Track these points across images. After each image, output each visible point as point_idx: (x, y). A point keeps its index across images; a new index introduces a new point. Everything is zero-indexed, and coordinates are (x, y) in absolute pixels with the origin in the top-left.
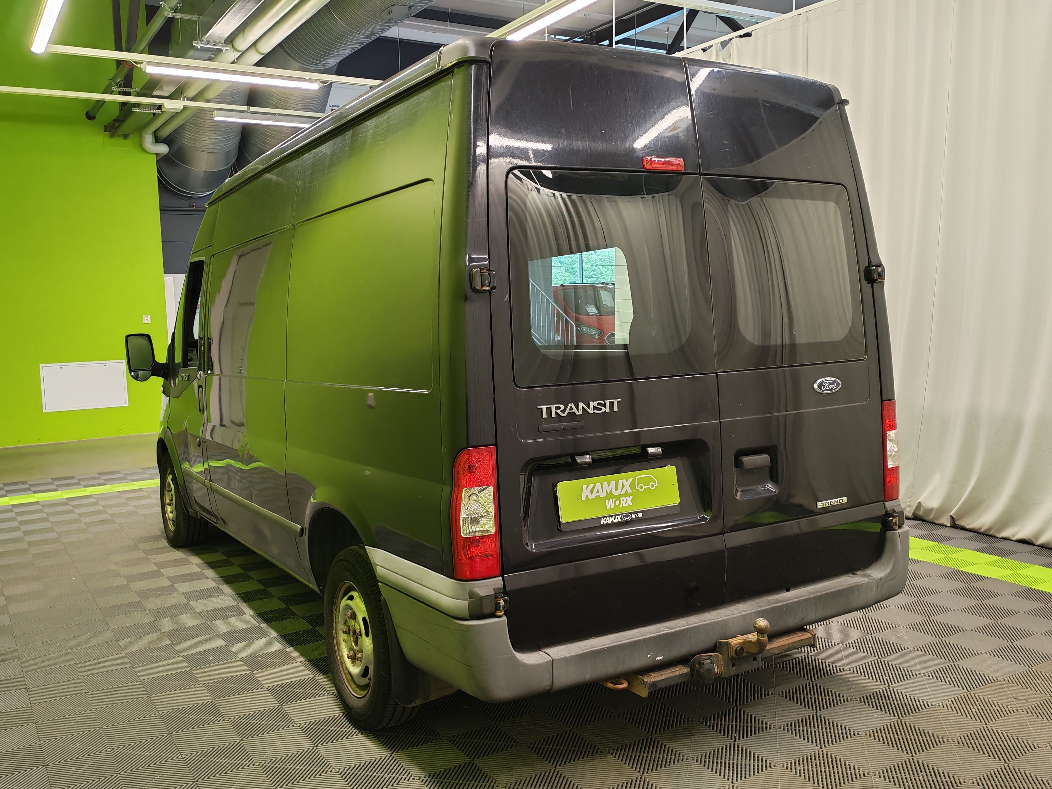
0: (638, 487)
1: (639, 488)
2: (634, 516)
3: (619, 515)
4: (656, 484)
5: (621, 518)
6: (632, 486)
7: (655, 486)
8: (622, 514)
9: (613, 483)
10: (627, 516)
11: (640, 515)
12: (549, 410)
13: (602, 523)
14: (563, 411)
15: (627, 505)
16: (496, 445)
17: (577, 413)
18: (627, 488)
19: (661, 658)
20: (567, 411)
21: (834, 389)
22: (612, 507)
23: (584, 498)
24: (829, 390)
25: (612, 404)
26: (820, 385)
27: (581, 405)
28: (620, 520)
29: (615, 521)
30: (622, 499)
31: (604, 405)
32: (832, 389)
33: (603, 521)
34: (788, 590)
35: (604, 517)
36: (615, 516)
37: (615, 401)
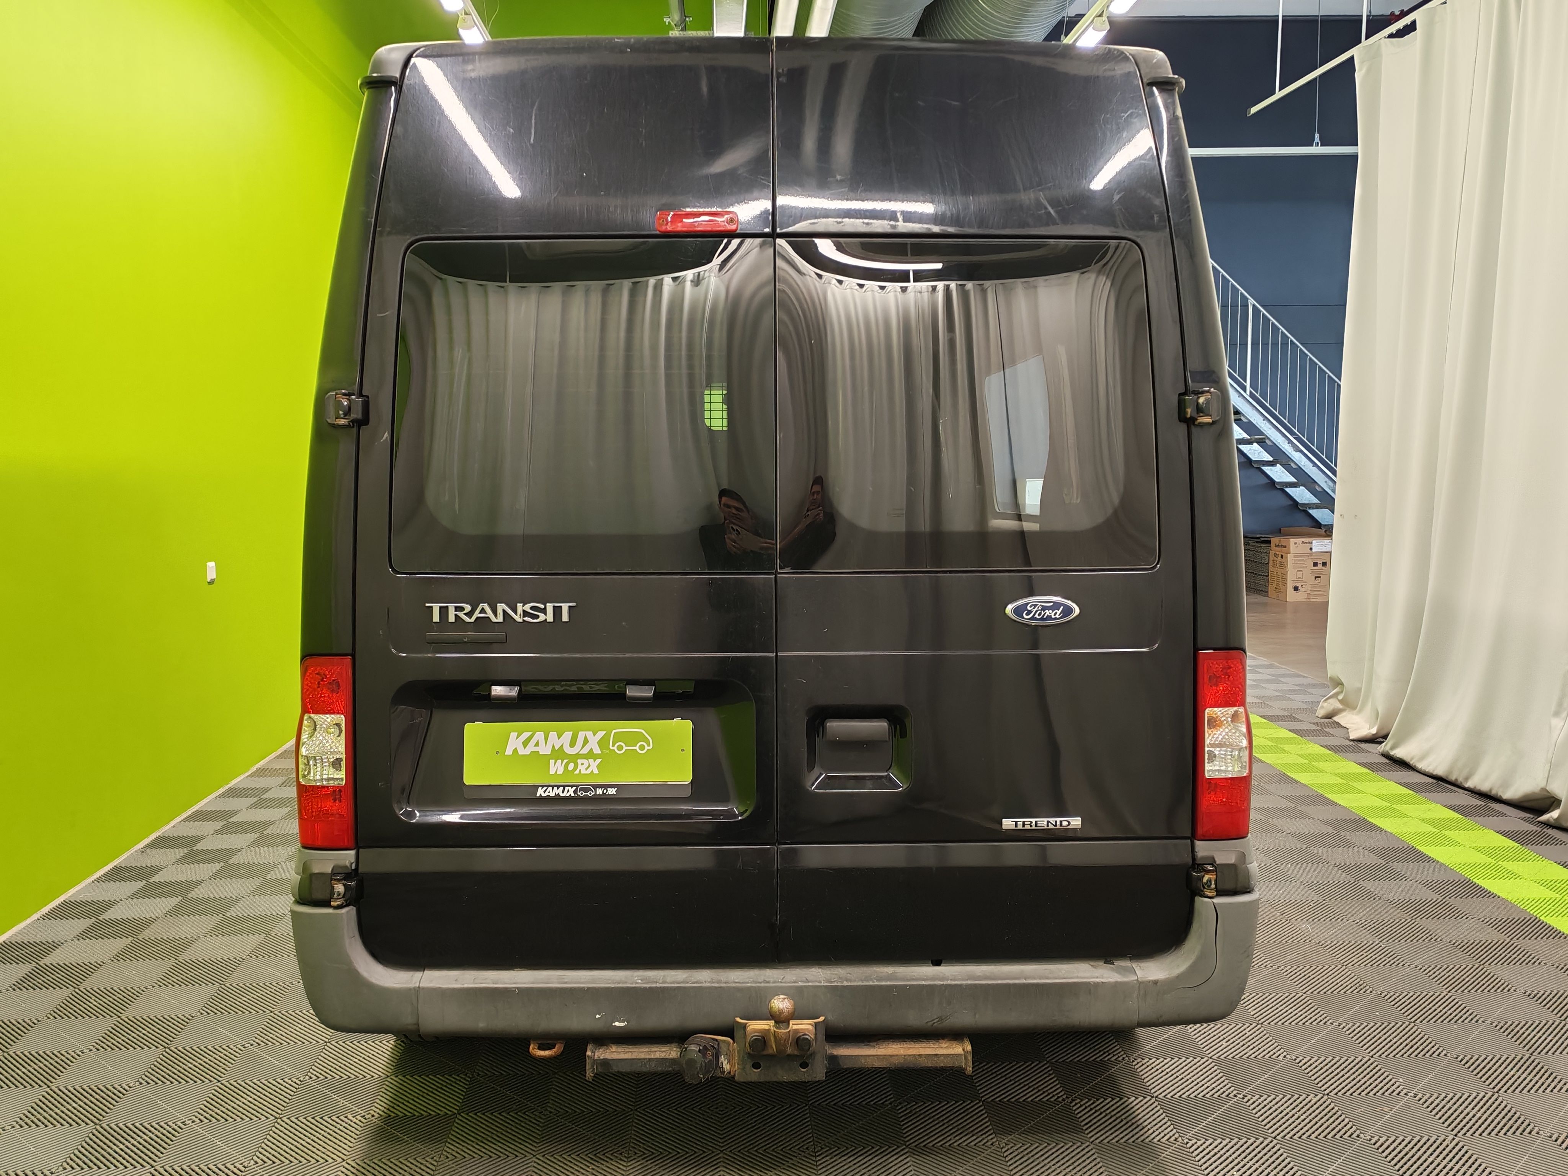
0: (613, 746)
1: (615, 748)
2: (599, 791)
3: (572, 786)
4: (649, 745)
5: (575, 792)
6: (603, 743)
7: (647, 748)
8: (577, 786)
9: (568, 735)
10: (586, 790)
11: (612, 791)
12: (444, 611)
13: (538, 795)
14: (469, 614)
15: (589, 771)
16: (353, 655)
17: (494, 619)
18: (594, 745)
19: (622, 1024)
20: (477, 614)
21: (1056, 619)
22: (560, 772)
23: (509, 752)
24: (1042, 619)
25: (557, 611)
26: (1018, 611)
27: (501, 607)
28: (573, 795)
29: (561, 795)
30: (580, 761)
31: (544, 611)
32: (1049, 618)
33: (540, 792)
34: (937, 963)
35: (543, 786)
36: (564, 786)
37: (565, 607)
